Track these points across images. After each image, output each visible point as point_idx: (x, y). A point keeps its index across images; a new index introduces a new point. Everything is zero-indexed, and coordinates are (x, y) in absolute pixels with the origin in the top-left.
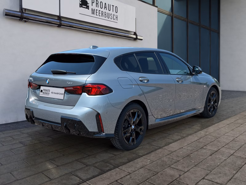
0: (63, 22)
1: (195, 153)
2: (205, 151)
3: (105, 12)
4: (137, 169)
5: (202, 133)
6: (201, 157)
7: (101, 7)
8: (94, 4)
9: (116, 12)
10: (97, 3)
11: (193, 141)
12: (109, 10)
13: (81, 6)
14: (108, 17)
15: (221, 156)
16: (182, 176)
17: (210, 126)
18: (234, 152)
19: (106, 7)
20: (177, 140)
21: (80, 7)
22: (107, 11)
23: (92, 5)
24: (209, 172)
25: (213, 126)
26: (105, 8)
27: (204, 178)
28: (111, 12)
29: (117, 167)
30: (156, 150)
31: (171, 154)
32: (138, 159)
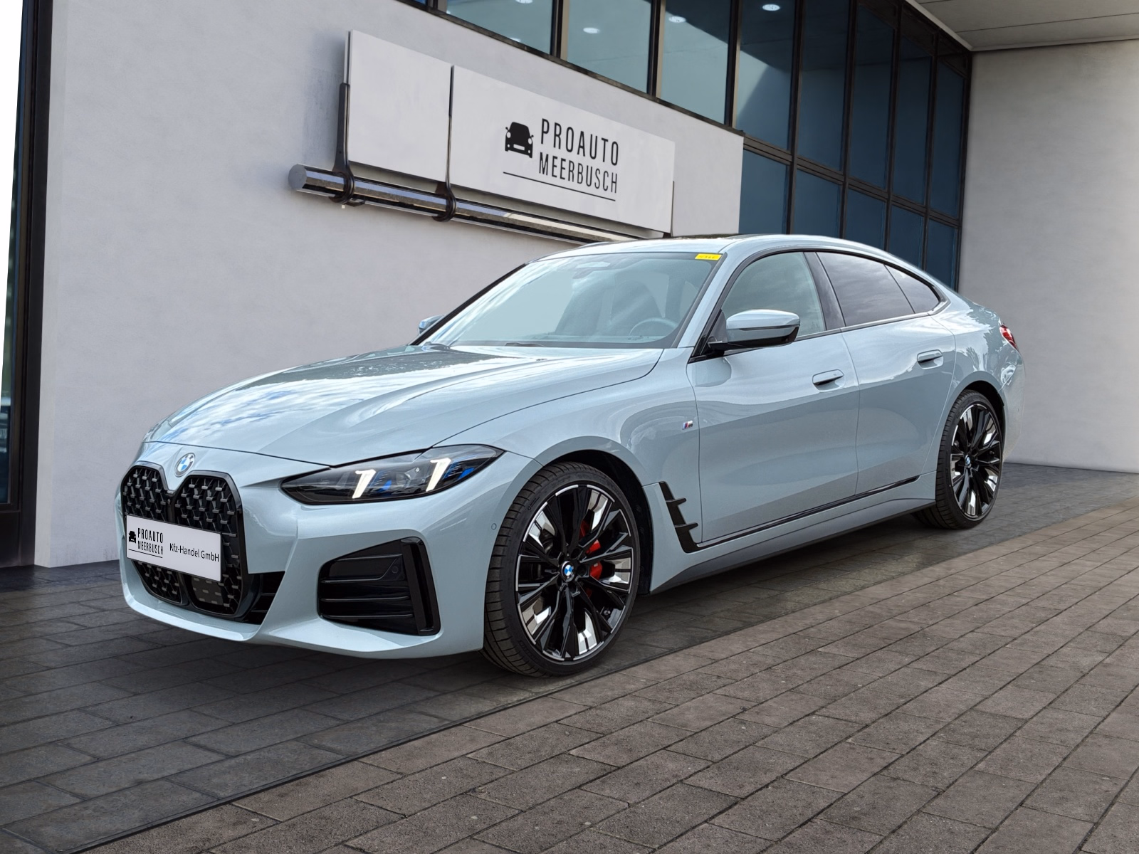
0: (459, 205)
1: (938, 601)
2: (958, 599)
3: (579, 164)
4: (821, 621)
5: (938, 570)
6: (955, 608)
7: (569, 148)
8: (549, 137)
9: (614, 162)
10: (558, 133)
11: (920, 584)
12: (593, 155)
13: (509, 145)
14: (589, 184)
15: (999, 606)
16: (927, 629)
17: (952, 557)
18: (1029, 600)
19: (583, 147)
20: (879, 582)
21: (507, 149)
22: (587, 161)
23: (542, 143)
24: (980, 625)
25: (963, 557)
26: (581, 150)
27: (972, 631)
28: (597, 163)
29: (775, 619)
30: (838, 597)
31: (882, 603)
32: (812, 610)
